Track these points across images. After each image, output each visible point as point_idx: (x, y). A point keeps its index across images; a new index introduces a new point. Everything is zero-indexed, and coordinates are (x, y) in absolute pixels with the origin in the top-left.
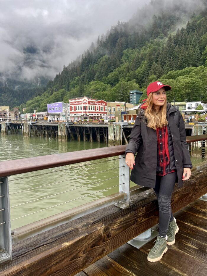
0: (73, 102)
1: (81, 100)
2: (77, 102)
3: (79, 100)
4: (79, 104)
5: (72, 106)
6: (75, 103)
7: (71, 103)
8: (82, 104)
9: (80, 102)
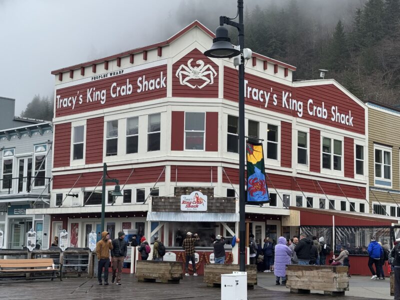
1: (153, 60)
2: (121, 80)
3: (138, 63)
4: (135, 97)
5: (73, 125)
6: (101, 92)
7: (70, 98)
8: (165, 95)
9: (144, 76)
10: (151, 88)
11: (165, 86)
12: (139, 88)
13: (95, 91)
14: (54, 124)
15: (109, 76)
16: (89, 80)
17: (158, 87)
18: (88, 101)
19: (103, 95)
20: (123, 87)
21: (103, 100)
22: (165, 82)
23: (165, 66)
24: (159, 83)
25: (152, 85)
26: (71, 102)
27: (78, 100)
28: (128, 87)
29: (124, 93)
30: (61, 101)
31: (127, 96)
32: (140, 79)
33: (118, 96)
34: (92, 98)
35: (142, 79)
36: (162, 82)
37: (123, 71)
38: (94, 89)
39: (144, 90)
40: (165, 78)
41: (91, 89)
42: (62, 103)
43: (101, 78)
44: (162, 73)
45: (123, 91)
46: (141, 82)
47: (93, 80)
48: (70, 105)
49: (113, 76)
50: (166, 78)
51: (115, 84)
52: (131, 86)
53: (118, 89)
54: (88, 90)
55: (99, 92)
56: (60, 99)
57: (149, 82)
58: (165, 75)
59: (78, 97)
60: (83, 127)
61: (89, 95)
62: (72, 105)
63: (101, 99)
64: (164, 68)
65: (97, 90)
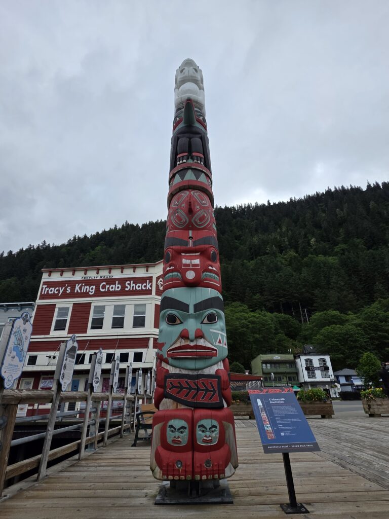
0: (73, 284)
1: (141, 273)
2: (111, 281)
3: (128, 273)
4: (123, 293)
5: (57, 306)
6: (90, 287)
7: (58, 288)
8: (151, 294)
9: (132, 282)
10: (138, 289)
11: (150, 288)
12: (127, 287)
13: (84, 286)
14: (36, 304)
15: (99, 278)
16: (80, 279)
17: (144, 289)
18: (76, 291)
19: (92, 289)
20: (112, 286)
21: (92, 292)
22: (151, 286)
23: (152, 277)
24: (145, 286)
25: (139, 287)
26: (58, 291)
27: (65, 290)
28: (117, 286)
29: (113, 290)
30: (47, 289)
31: (115, 292)
32: (129, 282)
33: (106, 290)
34: (81, 290)
35: (130, 283)
36: (148, 286)
37: (112, 276)
38: (83, 284)
39: (131, 289)
40: (150, 284)
41: (80, 285)
42: (48, 291)
43: (90, 279)
44: (148, 281)
45: (112, 288)
46: (130, 284)
47: (83, 279)
48: (56, 292)
49: (103, 278)
50: (152, 284)
51: (105, 283)
52: (120, 286)
53: (107, 286)
54: (77, 285)
55: (88, 287)
56: (46, 288)
57: (136, 285)
58: (151, 281)
59: (66, 288)
60: (68, 308)
61: (77, 288)
62: (59, 293)
63: (89, 291)
64: (150, 279)
65: (86, 285)
